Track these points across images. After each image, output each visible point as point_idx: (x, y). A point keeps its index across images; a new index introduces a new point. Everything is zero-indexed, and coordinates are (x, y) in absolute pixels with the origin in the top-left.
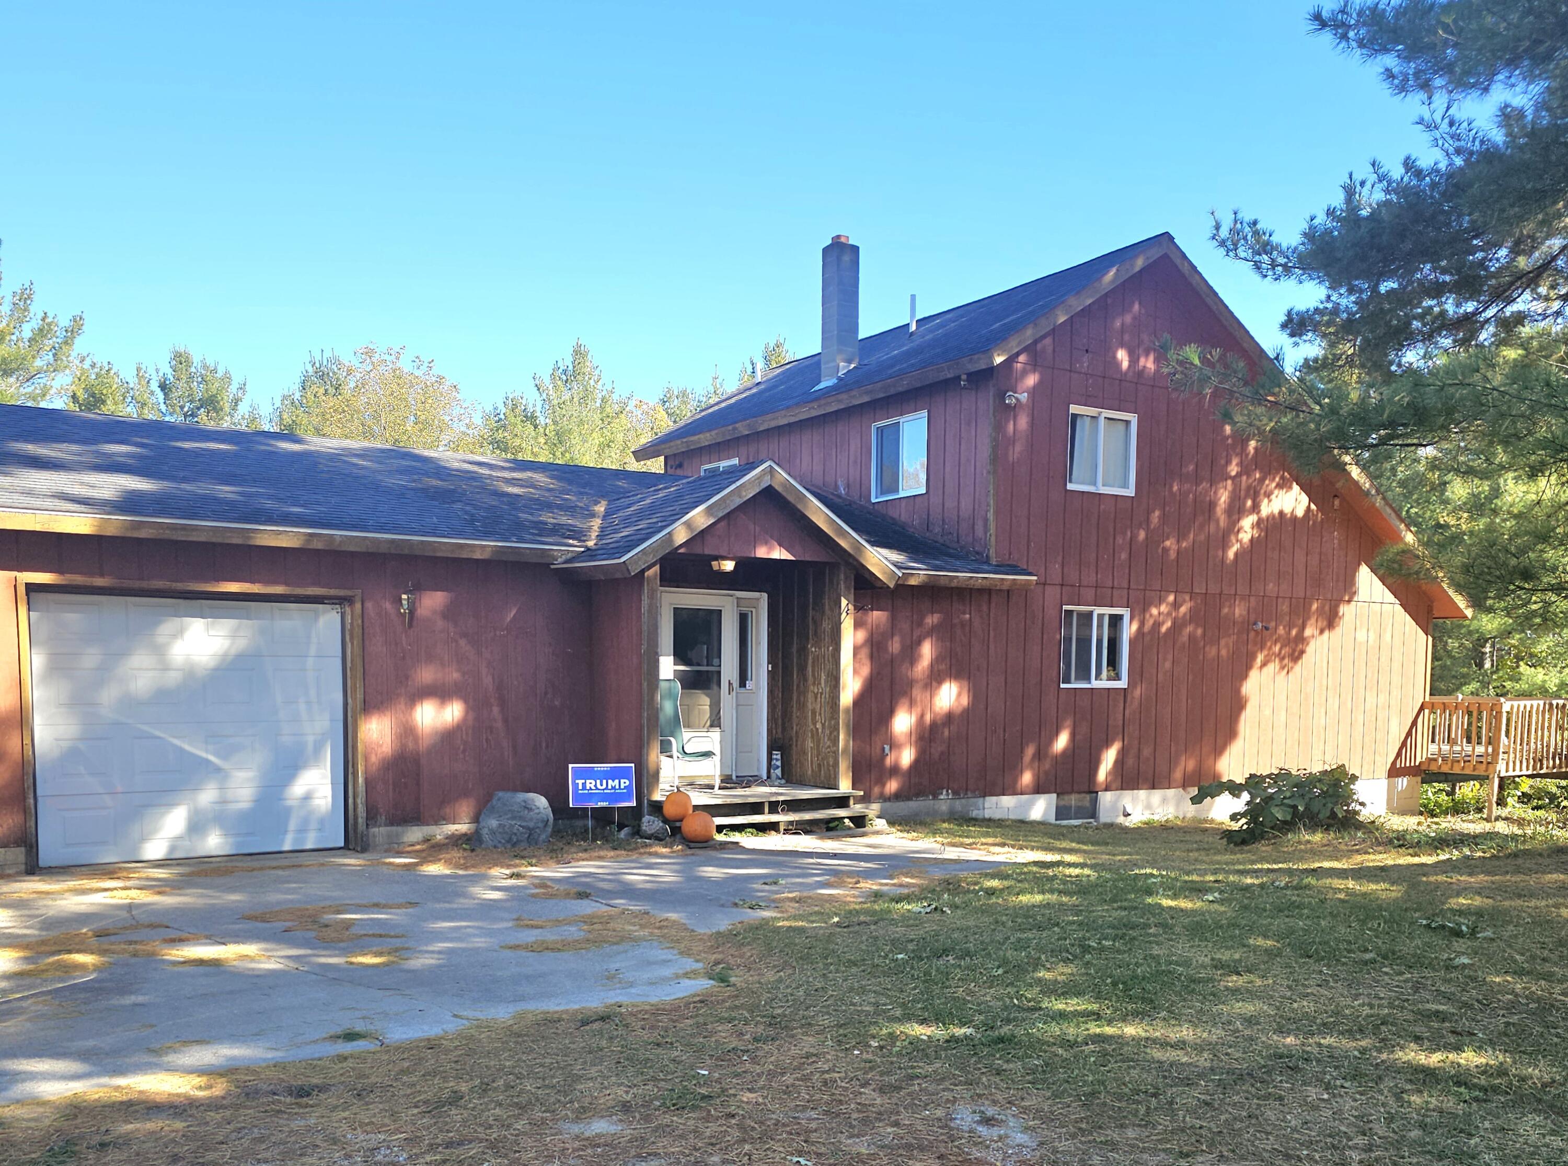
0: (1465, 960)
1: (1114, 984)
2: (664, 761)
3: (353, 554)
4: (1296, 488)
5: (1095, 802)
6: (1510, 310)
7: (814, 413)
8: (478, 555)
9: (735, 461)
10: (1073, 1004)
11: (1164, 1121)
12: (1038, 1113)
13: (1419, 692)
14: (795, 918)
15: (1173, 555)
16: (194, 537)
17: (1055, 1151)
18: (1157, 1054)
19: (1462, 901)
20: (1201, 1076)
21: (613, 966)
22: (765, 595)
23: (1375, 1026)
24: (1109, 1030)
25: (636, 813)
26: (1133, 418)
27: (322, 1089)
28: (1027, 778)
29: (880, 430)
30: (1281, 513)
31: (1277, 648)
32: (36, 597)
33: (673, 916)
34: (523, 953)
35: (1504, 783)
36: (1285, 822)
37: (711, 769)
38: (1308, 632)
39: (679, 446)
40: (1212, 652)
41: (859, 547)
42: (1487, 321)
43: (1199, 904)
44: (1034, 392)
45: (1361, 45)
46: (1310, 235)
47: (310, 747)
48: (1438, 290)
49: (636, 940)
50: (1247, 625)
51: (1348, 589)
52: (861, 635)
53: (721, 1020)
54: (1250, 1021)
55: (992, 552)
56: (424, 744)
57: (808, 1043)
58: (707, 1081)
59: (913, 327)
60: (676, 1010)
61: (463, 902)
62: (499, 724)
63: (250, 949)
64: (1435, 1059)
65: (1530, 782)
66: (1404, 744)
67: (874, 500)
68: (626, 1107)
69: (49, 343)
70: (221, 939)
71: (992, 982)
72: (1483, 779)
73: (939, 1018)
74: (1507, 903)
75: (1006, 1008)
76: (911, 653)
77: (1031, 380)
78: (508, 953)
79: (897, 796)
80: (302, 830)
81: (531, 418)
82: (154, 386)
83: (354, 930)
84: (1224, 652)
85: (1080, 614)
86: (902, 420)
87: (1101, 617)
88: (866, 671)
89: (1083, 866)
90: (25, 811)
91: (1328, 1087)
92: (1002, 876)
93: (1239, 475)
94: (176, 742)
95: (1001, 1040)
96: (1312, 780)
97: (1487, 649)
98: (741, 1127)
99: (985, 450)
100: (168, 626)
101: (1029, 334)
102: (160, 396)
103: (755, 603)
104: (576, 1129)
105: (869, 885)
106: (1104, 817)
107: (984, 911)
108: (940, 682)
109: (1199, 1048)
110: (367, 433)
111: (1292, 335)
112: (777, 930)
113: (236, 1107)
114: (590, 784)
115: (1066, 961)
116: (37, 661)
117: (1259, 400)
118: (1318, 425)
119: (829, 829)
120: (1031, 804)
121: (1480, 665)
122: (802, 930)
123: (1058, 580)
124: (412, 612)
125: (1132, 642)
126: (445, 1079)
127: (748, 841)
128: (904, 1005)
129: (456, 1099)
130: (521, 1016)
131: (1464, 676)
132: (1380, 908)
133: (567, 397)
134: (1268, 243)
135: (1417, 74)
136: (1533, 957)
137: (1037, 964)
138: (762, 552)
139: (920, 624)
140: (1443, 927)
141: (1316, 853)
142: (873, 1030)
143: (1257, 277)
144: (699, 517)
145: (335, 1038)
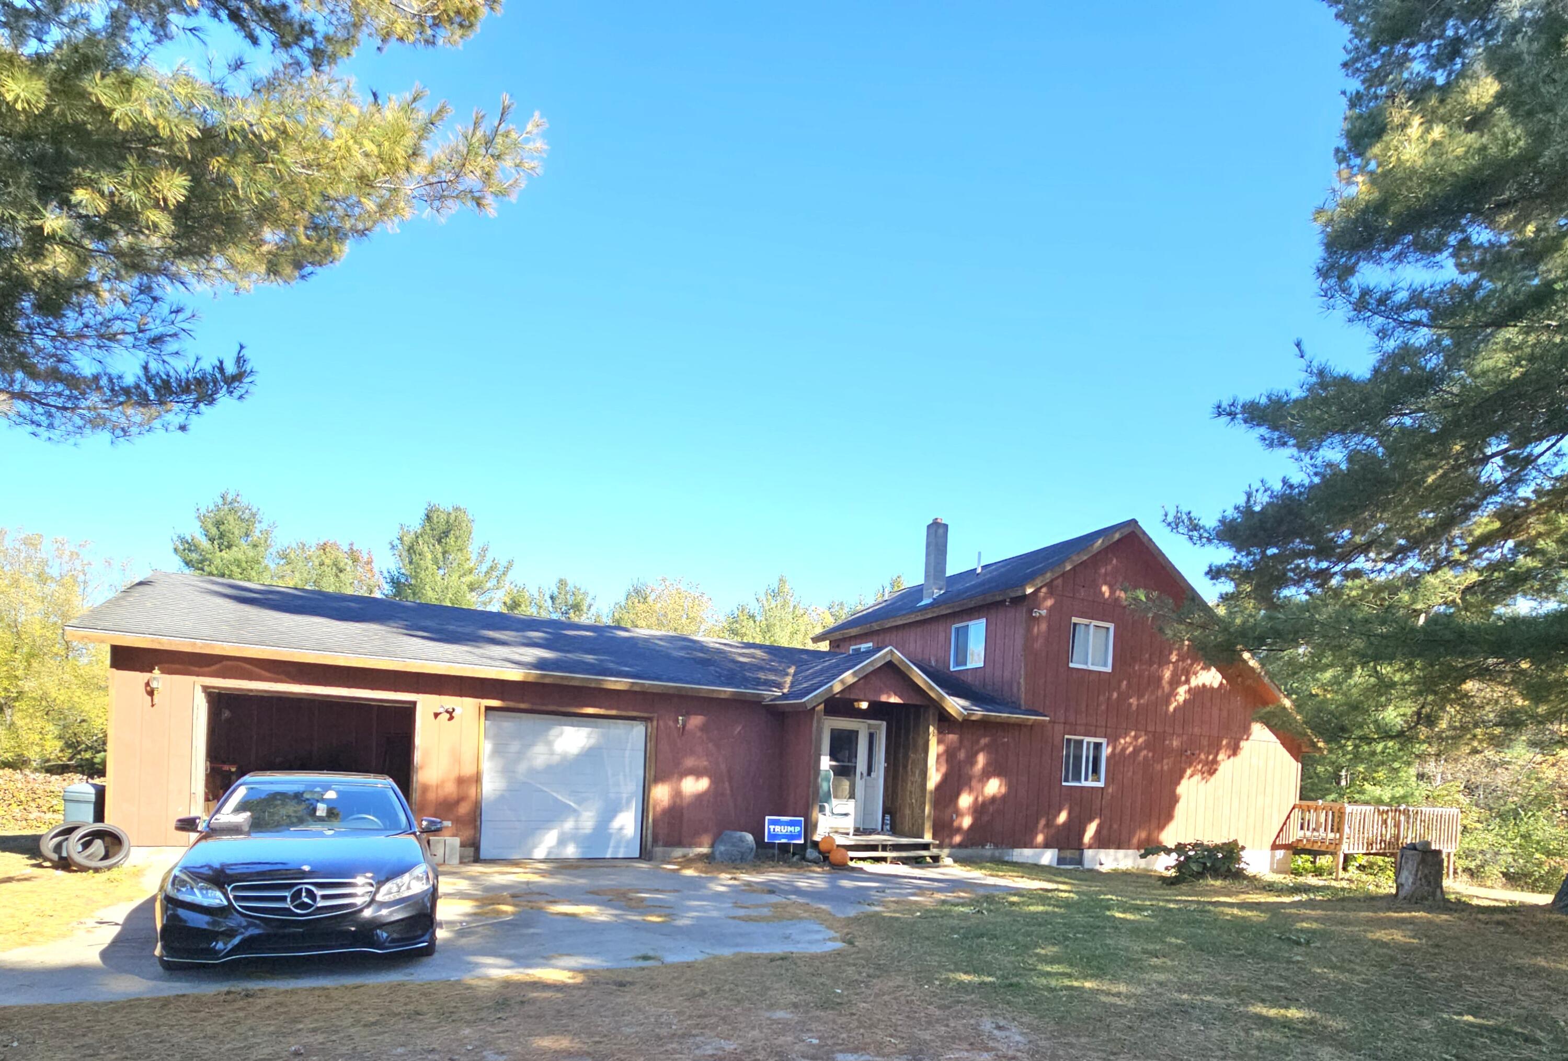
0: (1299, 958)
1: (1081, 959)
2: (820, 816)
3: (654, 694)
4: (1213, 669)
5: (1082, 855)
6: (1351, 566)
7: (918, 619)
8: (722, 696)
9: (871, 644)
10: (1055, 968)
11: (1104, 1035)
12: (1029, 1026)
13: (1292, 797)
14: (895, 911)
15: (1134, 708)
16: (572, 683)
17: (1037, 1046)
18: (1103, 998)
19: (1305, 925)
20: (1129, 1012)
21: (788, 932)
22: (885, 723)
23: (1239, 992)
24: (1076, 984)
25: (803, 847)
26: (1111, 626)
27: (632, 983)
28: (1040, 838)
29: (957, 629)
30: (1204, 685)
31: (1199, 767)
32: (490, 713)
33: (823, 907)
34: (738, 922)
35: (1347, 858)
36: (1198, 873)
37: (849, 824)
38: (1220, 757)
39: (838, 635)
40: (1158, 767)
41: (942, 697)
42: (1336, 573)
43: (1138, 917)
44: (1050, 610)
45: (1246, 421)
46: (1222, 521)
47: (624, 801)
48: (1304, 555)
49: (801, 919)
50: (1182, 752)
51: (1245, 731)
52: (942, 748)
53: (849, 965)
54: (1161, 984)
55: (1022, 702)
56: (685, 802)
57: (899, 980)
58: (840, 996)
59: (979, 571)
60: (823, 958)
61: (705, 892)
62: (728, 792)
63: (592, 909)
64: (1272, 1012)
65: (1366, 858)
66: (1282, 830)
67: (952, 669)
68: (796, 1005)
69: (495, 574)
70: (576, 902)
71: (1008, 953)
72: (1333, 854)
73: (976, 971)
74: (1333, 928)
75: (1015, 968)
76: (971, 760)
77: (1049, 603)
78: (731, 921)
79: (960, 845)
80: (617, 847)
81: (752, 617)
82: (547, 597)
83: (645, 903)
84: (1166, 768)
85: (1076, 741)
86: (971, 623)
87: (1088, 743)
88: (943, 769)
89: (1069, 892)
90: (475, 827)
91: (1204, 1023)
92: (1022, 896)
93: (1178, 661)
94: (555, 794)
95: (1011, 985)
96: (1218, 848)
97: (1343, 773)
98: (858, 1020)
99: (1019, 642)
100: (556, 730)
101: (1048, 576)
102: (550, 602)
103: (878, 727)
104: (768, 1014)
105: (941, 896)
106: (1087, 865)
107: (1008, 914)
108: (988, 778)
109: (1128, 997)
110: (660, 624)
111: (1212, 578)
112: (884, 918)
113: (588, 989)
114: (778, 828)
115: (1054, 944)
116: (487, 747)
117: (1181, 621)
118: (1216, 638)
119: (917, 863)
120: (1042, 854)
121: (1338, 783)
122: (897, 919)
123: (1062, 720)
124: (684, 726)
125: (1108, 759)
126: (696, 983)
127: (868, 867)
128: (956, 964)
129: (703, 994)
130: (736, 955)
131: (1327, 789)
132: (1252, 926)
133: (773, 605)
134: (1197, 525)
135: (1279, 438)
136: (1343, 960)
137: (1036, 945)
138: (884, 698)
139: (978, 741)
140: (1289, 939)
141: (1217, 892)
142: (937, 976)
143: (1190, 544)
144: (848, 677)
145: (638, 958)
